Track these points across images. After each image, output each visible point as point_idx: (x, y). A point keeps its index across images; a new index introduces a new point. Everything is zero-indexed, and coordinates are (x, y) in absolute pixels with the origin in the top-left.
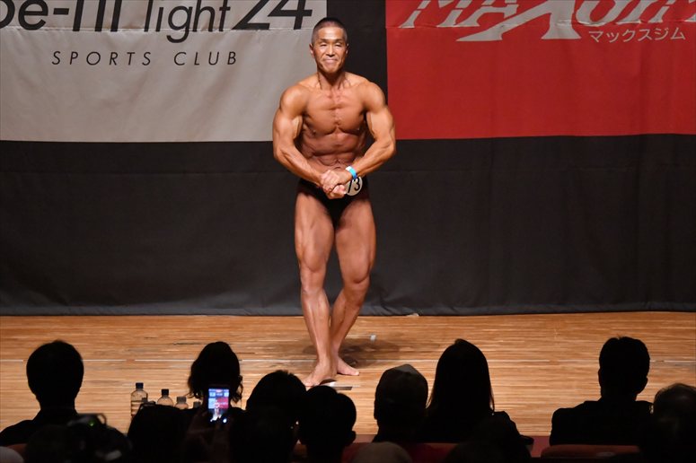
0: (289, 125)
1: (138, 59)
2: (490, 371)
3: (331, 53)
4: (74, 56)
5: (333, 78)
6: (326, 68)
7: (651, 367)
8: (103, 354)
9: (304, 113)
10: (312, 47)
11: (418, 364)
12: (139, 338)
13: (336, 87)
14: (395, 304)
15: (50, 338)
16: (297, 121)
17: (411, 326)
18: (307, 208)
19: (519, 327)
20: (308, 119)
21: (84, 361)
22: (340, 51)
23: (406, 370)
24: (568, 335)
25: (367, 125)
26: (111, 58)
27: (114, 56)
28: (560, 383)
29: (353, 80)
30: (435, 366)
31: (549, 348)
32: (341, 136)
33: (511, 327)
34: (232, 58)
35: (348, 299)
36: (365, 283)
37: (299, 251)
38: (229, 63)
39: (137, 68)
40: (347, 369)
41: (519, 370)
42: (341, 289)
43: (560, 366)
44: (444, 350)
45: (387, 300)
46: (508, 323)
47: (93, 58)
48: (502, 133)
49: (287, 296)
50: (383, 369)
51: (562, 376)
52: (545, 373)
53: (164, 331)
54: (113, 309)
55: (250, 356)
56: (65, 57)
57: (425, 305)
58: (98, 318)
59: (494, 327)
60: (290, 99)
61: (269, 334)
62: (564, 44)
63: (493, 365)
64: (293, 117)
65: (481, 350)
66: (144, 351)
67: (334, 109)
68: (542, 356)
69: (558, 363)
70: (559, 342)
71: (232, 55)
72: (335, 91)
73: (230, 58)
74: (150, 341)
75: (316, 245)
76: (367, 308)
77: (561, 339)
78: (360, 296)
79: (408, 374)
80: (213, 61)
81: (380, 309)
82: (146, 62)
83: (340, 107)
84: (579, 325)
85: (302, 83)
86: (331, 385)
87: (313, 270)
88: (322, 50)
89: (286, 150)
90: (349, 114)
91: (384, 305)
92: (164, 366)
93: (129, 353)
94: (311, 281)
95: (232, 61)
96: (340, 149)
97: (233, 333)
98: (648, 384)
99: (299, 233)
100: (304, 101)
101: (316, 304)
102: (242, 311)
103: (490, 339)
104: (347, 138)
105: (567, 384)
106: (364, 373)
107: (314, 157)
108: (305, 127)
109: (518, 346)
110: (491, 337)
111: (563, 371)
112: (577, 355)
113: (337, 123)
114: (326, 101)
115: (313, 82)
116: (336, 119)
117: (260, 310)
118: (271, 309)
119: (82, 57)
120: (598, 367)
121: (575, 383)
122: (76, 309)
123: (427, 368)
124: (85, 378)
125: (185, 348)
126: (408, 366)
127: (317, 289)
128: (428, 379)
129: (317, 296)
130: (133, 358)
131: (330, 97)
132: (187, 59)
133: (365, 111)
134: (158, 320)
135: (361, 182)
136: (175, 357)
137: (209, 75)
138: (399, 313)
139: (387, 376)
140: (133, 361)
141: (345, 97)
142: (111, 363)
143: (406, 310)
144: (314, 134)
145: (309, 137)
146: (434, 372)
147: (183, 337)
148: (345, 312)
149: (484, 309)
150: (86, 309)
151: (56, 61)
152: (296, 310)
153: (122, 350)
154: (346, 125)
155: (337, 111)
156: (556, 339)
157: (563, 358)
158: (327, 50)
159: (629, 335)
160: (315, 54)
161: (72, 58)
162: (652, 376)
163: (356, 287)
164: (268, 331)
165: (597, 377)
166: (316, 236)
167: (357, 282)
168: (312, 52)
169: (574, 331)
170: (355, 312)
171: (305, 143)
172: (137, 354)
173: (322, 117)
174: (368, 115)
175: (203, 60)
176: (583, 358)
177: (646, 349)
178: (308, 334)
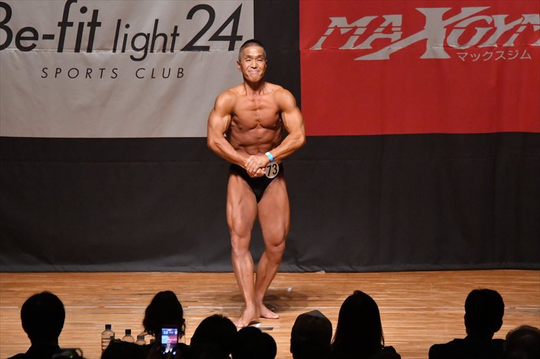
0: (220, 121)
1: (108, 73)
2: (381, 317)
3: (254, 66)
4: (58, 71)
5: (256, 86)
6: (251, 78)
7: (505, 312)
8: (80, 302)
9: (233, 114)
10: (240, 63)
11: (324, 310)
12: (108, 289)
13: (257, 92)
14: (306, 263)
15: (39, 290)
16: (227, 118)
17: (318, 280)
18: (236, 188)
19: (403, 282)
20: (236, 118)
21: (66, 307)
22: (261, 65)
23: (315, 315)
24: (441, 288)
25: (282, 122)
26: (87, 73)
27: (89, 71)
28: (435, 325)
29: (270, 88)
30: (338, 312)
31: (426, 298)
32: (261, 130)
33: (396, 282)
34: (181, 73)
35: (269, 258)
36: (282, 246)
37: (230, 222)
38: (178, 77)
39: (107, 81)
40: (269, 314)
41: (403, 315)
42: (263, 252)
43: (434, 312)
44: (345, 299)
45: (300, 260)
46: (395, 279)
47: (73, 73)
48: (389, 131)
49: (222, 257)
50: (298, 314)
51: (436, 320)
52: (423, 317)
53: (127, 285)
54: (88, 267)
55: (194, 303)
56: (51, 72)
57: (330, 264)
58: (76, 274)
59: (384, 281)
60: (222, 102)
61: (208, 286)
62: (438, 62)
63: (382, 310)
64: (223, 116)
65: (374, 299)
66: (111, 300)
67: (255, 110)
68: (421, 304)
69: (433, 310)
70: (433, 293)
71: (181, 70)
72: (257, 96)
73: (179, 73)
74: (115, 292)
75: (243, 217)
76: (285, 266)
77: (435, 291)
78: (279, 256)
79: (317, 318)
80: (166, 75)
81: (294, 267)
82: (114, 76)
83: (260, 108)
84: (450, 280)
85: (231, 90)
86: (257, 326)
87: (241, 236)
88: (247, 64)
89: (217, 141)
90: (267, 114)
91: (298, 264)
92: (128, 311)
93: (100, 301)
94: (239, 244)
95: (180, 75)
96: (261, 140)
97: (180, 286)
98: (503, 326)
99: (229, 208)
100: (232, 103)
101: (243, 262)
102: (188, 268)
103: (380, 291)
104: (266, 132)
105: (440, 325)
106: (283, 317)
107: (242, 148)
108: (233, 123)
109: (402, 296)
110: (381, 290)
111: (437, 315)
112: (447, 303)
113: (258, 120)
114: (250, 104)
115: (240, 90)
116: (257, 118)
117: (202, 268)
118: (210, 268)
119: (65, 72)
120: (464, 312)
121: (446, 325)
122: (58, 267)
123: (332, 313)
124: (66, 321)
125: (143, 297)
126: (317, 311)
127: (244, 251)
128: (332, 322)
129: (244, 256)
130: (102, 305)
131: (253, 101)
132: (145, 73)
133: (280, 112)
134: (123, 276)
135: (278, 168)
136: (136, 304)
137: (163, 86)
138: (310, 270)
139: (301, 319)
140: (103, 307)
141: (264, 100)
142: (86, 309)
143: (315, 268)
144: (240, 129)
145: (236, 131)
146: (337, 316)
147: (143, 289)
148: (267, 269)
149: (375, 268)
150: (67, 267)
151: (45, 75)
152: (229, 268)
153: (94, 299)
154: (266, 122)
155: (258, 111)
156: (431, 290)
157: (437, 306)
158: (252, 64)
159: (488, 287)
160: (242, 68)
161: (57, 73)
162: (506, 320)
163: (275, 249)
164: (208, 284)
165: (464, 320)
166: (242, 209)
167: (276, 245)
168: (239, 67)
169: (447, 285)
170: (274, 269)
171: (234, 136)
172: (105, 302)
173: (246, 115)
174: (283, 114)
175: (158, 74)
176: (453, 305)
177: (501, 299)
178: (237, 286)
